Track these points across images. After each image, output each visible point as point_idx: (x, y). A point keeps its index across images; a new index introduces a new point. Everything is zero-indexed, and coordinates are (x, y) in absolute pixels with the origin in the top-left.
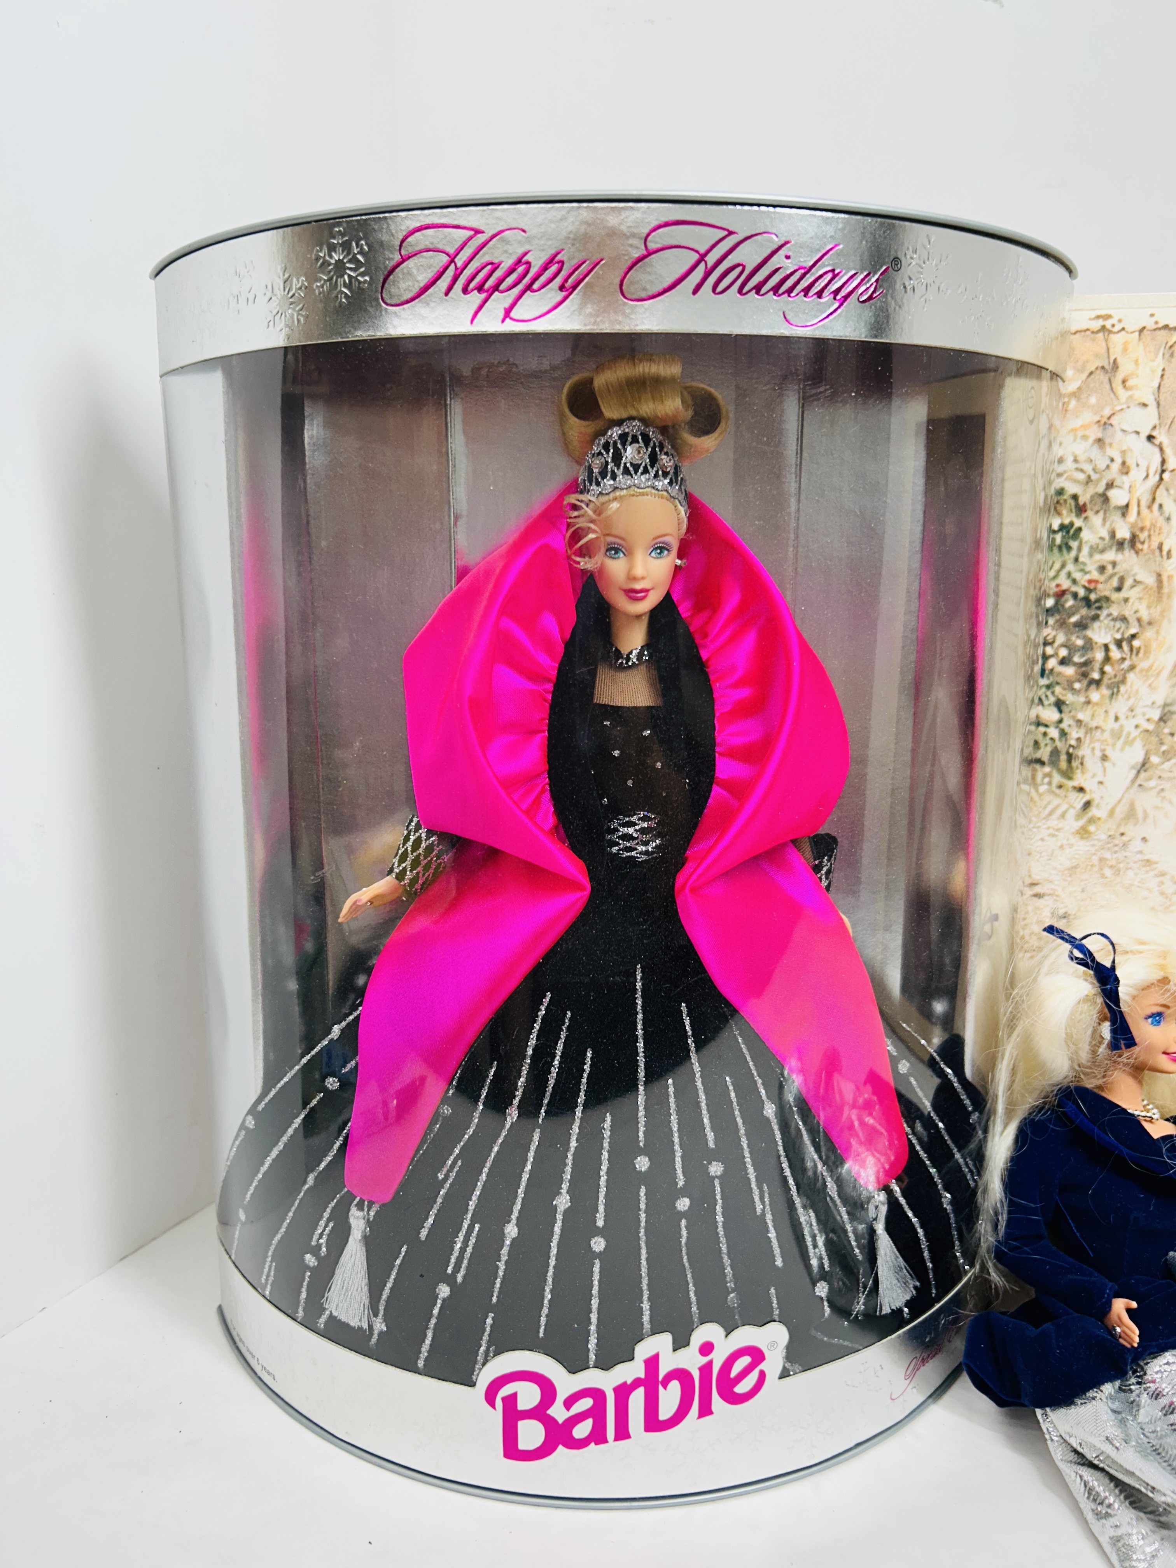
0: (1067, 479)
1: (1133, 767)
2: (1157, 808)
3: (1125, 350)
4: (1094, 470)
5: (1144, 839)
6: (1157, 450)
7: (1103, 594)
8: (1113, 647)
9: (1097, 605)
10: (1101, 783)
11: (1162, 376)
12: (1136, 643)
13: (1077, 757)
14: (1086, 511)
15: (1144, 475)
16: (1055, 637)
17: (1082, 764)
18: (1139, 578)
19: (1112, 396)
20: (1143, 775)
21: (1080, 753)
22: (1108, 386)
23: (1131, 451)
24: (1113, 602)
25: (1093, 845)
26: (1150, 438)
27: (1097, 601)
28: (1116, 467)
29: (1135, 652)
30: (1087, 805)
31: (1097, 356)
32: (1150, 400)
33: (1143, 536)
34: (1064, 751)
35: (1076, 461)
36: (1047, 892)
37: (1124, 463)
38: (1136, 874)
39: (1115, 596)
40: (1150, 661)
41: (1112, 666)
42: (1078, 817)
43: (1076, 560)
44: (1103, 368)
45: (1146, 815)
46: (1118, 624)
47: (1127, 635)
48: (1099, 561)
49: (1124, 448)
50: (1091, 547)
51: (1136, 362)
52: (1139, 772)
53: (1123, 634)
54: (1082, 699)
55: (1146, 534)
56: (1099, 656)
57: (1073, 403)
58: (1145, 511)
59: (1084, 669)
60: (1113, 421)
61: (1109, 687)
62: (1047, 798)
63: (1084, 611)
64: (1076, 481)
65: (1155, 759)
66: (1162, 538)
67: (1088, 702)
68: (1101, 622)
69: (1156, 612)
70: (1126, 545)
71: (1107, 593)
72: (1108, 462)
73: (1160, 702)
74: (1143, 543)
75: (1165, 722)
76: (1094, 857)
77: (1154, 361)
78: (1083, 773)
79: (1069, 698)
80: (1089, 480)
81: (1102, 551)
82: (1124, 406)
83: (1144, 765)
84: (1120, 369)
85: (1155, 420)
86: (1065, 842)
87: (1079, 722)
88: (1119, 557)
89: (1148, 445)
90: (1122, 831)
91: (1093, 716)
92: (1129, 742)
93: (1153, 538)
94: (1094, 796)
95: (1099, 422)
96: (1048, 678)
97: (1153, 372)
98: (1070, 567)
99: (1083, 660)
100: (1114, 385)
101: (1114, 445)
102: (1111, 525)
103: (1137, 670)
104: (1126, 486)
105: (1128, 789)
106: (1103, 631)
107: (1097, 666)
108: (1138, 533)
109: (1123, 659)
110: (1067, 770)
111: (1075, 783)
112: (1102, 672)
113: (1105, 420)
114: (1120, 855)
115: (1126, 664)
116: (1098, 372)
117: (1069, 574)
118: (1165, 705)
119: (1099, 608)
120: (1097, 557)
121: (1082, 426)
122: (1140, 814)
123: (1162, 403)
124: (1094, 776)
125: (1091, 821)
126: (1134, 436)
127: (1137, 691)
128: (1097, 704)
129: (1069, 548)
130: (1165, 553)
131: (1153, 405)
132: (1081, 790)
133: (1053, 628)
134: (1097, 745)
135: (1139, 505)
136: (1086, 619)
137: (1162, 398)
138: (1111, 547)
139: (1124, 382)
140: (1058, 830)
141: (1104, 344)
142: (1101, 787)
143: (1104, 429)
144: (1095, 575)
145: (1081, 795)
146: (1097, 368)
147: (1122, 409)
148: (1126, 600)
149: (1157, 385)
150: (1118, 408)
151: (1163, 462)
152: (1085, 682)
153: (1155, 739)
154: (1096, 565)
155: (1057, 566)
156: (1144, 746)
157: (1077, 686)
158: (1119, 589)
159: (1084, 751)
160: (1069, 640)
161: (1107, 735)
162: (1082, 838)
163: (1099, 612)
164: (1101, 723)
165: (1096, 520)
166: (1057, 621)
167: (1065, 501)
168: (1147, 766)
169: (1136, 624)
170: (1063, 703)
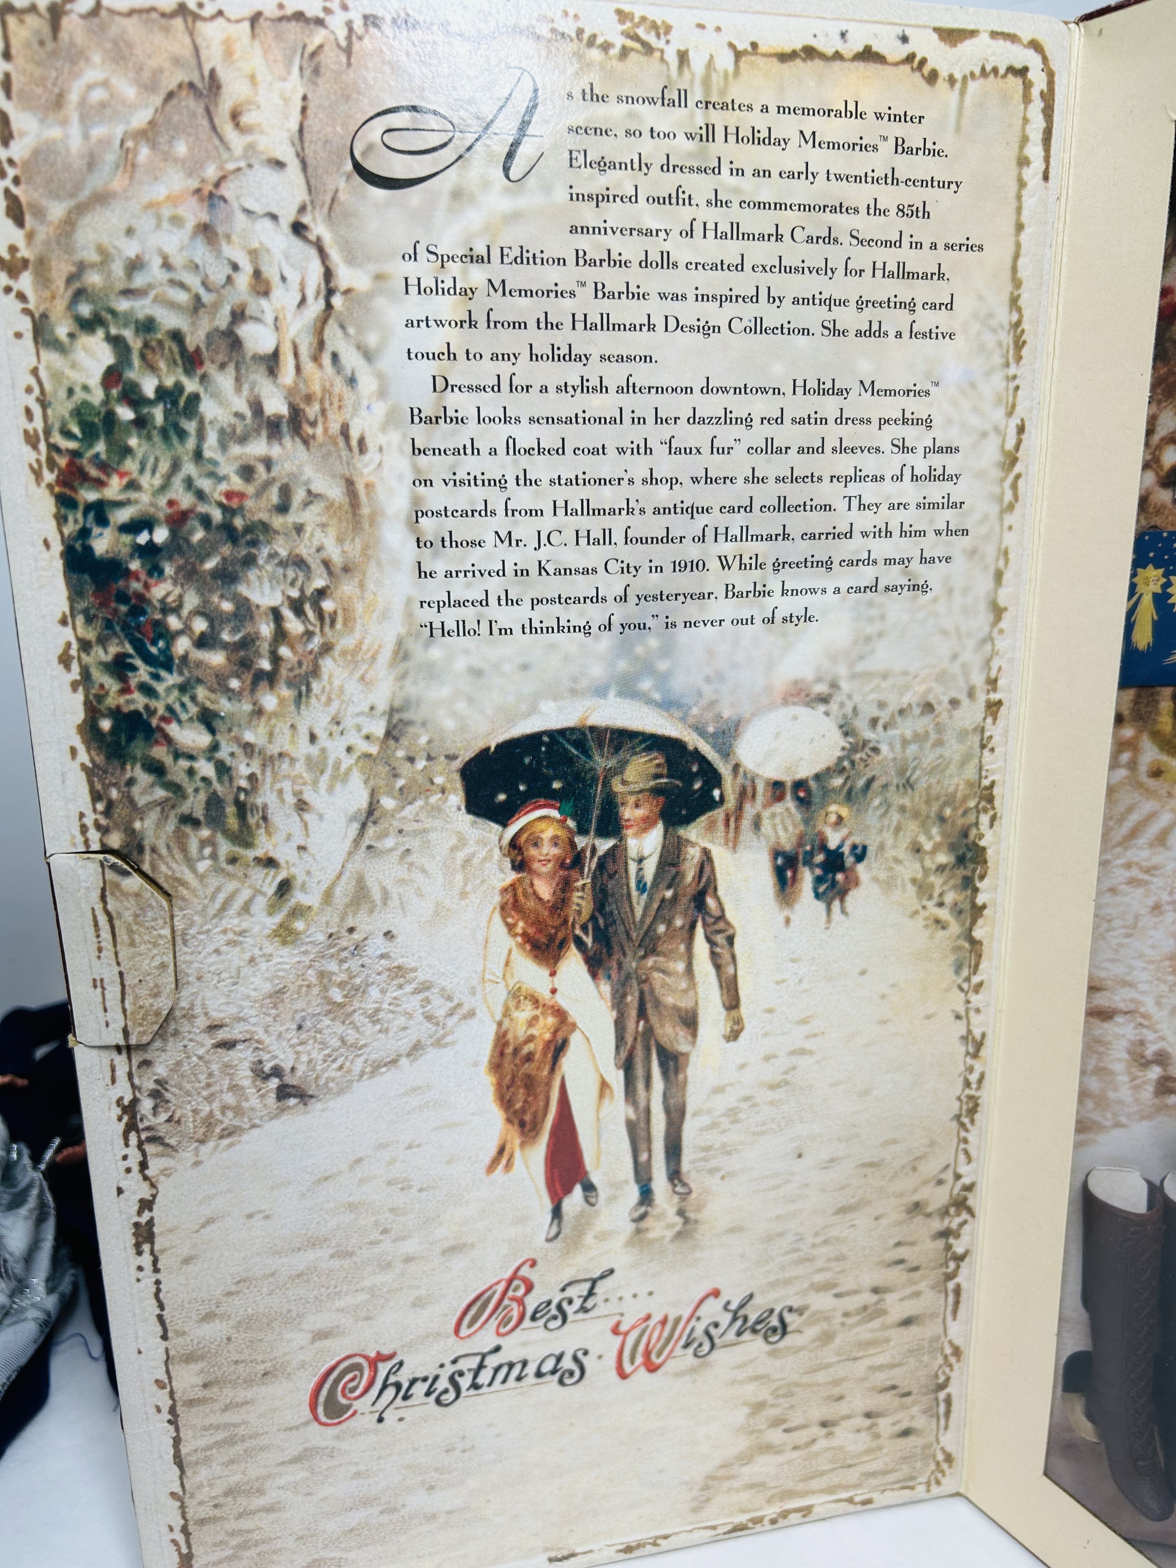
0: (155, 300)
1: (353, 819)
2: (401, 882)
3: (228, 53)
4: (204, 284)
5: (388, 934)
6: (313, 253)
7: (256, 518)
8: (288, 613)
9: (248, 537)
10: (302, 848)
11: (304, 110)
12: (328, 605)
13: (254, 807)
14: (201, 363)
15: (298, 298)
16: (181, 597)
17: (265, 818)
18: (316, 488)
19: (217, 142)
20: (371, 830)
21: (259, 801)
22: (205, 123)
23: (268, 250)
24: (277, 532)
25: (305, 953)
26: (298, 228)
27: (248, 529)
28: (243, 280)
29: (327, 621)
30: (285, 887)
31: (177, 61)
32: (287, 154)
33: (312, 411)
34: (230, 798)
35: (167, 265)
36: (240, 1037)
37: (257, 274)
38: (383, 992)
39: (277, 522)
40: (357, 635)
41: (292, 648)
42: (272, 909)
43: (198, 455)
44: (191, 85)
45: (386, 896)
46: (291, 573)
47: (309, 592)
48: (240, 457)
49: (255, 245)
50: (222, 432)
51: (252, 78)
52: (364, 825)
53: (302, 590)
54: (247, 707)
55: (317, 407)
56: (266, 629)
57: (144, 153)
58: (309, 366)
59: (242, 653)
60: (227, 190)
61: (290, 684)
62: (214, 881)
63: (226, 550)
64: (173, 305)
65: (388, 803)
66: (346, 415)
67: (259, 712)
68: (261, 568)
69: (354, 549)
70: (285, 428)
71: (263, 516)
72: (228, 271)
73: (382, 706)
74: (313, 424)
75: (397, 740)
76: (310, 972)
77: (284, 79)
78: (269, 834)
79: (224, 706)
80: (197, 304)
81: (243, 440)
82: (242, 164)
83: (371, 812)
84: (224, 90)
85: (301, 195)
86: (257, 952)
87: (248, 749)
88: (275, 451)
89: (296, 243)
90: (350, 923)
91: (271, 734)
92: (340, 777)
93: (331, 415)
94: (293, 870)
95: (198, 191)
96: (181, 673)
97: (286, 100)
98: (189, 468)
99: (237, 637)
100: (217, 121)
101: (234, 238)
102: (252, 389)
103: (336, 652)
104: (269, 318)
105: (350, 854)
106: (267, 585)
107: (265, 647)
108: (302, 406)
109: (309, 634)
110: (241, 831)
111: (259, 852)
112: (276, 659)
113: (208, 188)
114: (353, 964)
115: (316, 642)
116: (184, 93)
117: (189, 483)
118: (392, 711)
119: (254, 543)
120: (236, 450)
121: (168, 198)
122: (377, 896)
123: (310, 161)
124: (289, 838)
125: (298, 912)
126: (267, 223)
127: (341, 689)
128: (275, 714)
129: (182, 434)
130: (354, 443)
131: (293, 165)
132: (270, 863)
133: (175, 582)
134: (287, 786)
135: (296, 355)
136: (233, 563)
137: (309, 153)
138: (258, 431)
139: (235, 116)
140: (241, 933)
141: (187, 40)
142: (305, 855)
143: (212, 206)
144: (237, 483)
145: (272, 872)
146: (180, 86)
147: (239, 169)
148: (299, 529)
149: (296, 127)
150: (231, 166)
151: (328, 274)
152: (248, 678)
153: (383, 770)
154: (235, 466)
155: (164, 466)
156: (366, 782)
157: (234, 684)
158: (283, 508)
159: (266, 796)
160: (206, 602)
161: (300, 768)
162: (284, 943)
163: (254, 551)
164: (287, 747)
165: (225, 381)
166: (179, 569)
167: (160, 343)
168: (377, 814)
169: (322, 569)
170: (215, 715)
